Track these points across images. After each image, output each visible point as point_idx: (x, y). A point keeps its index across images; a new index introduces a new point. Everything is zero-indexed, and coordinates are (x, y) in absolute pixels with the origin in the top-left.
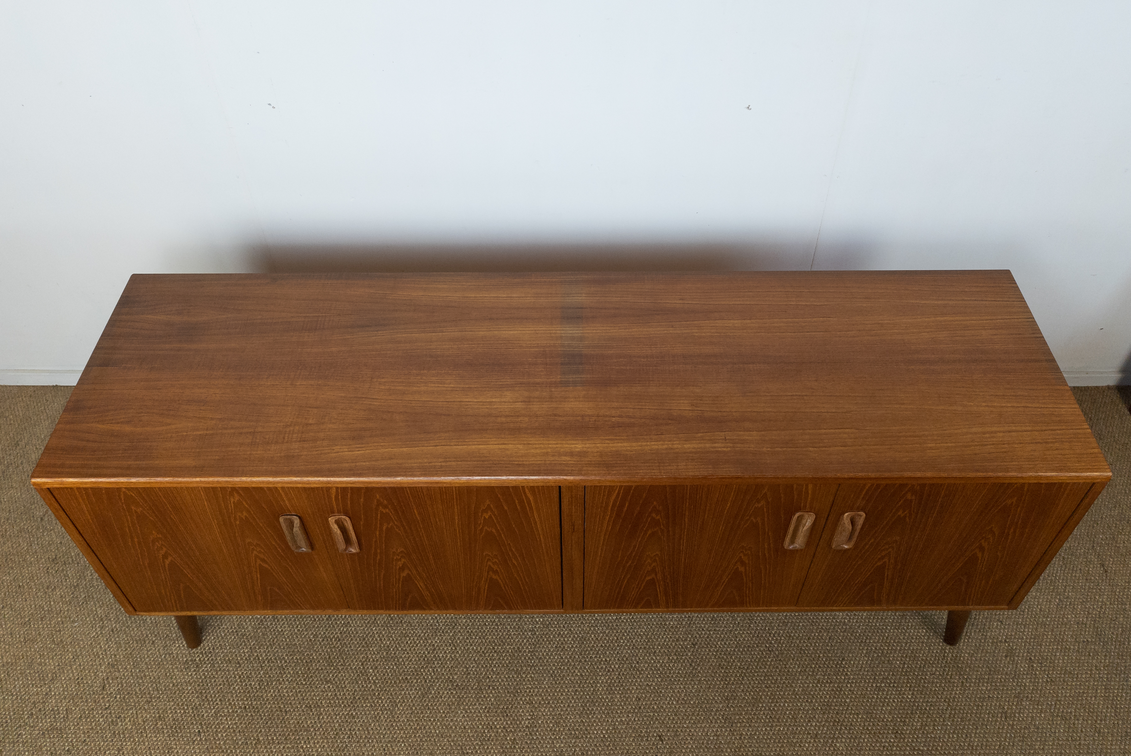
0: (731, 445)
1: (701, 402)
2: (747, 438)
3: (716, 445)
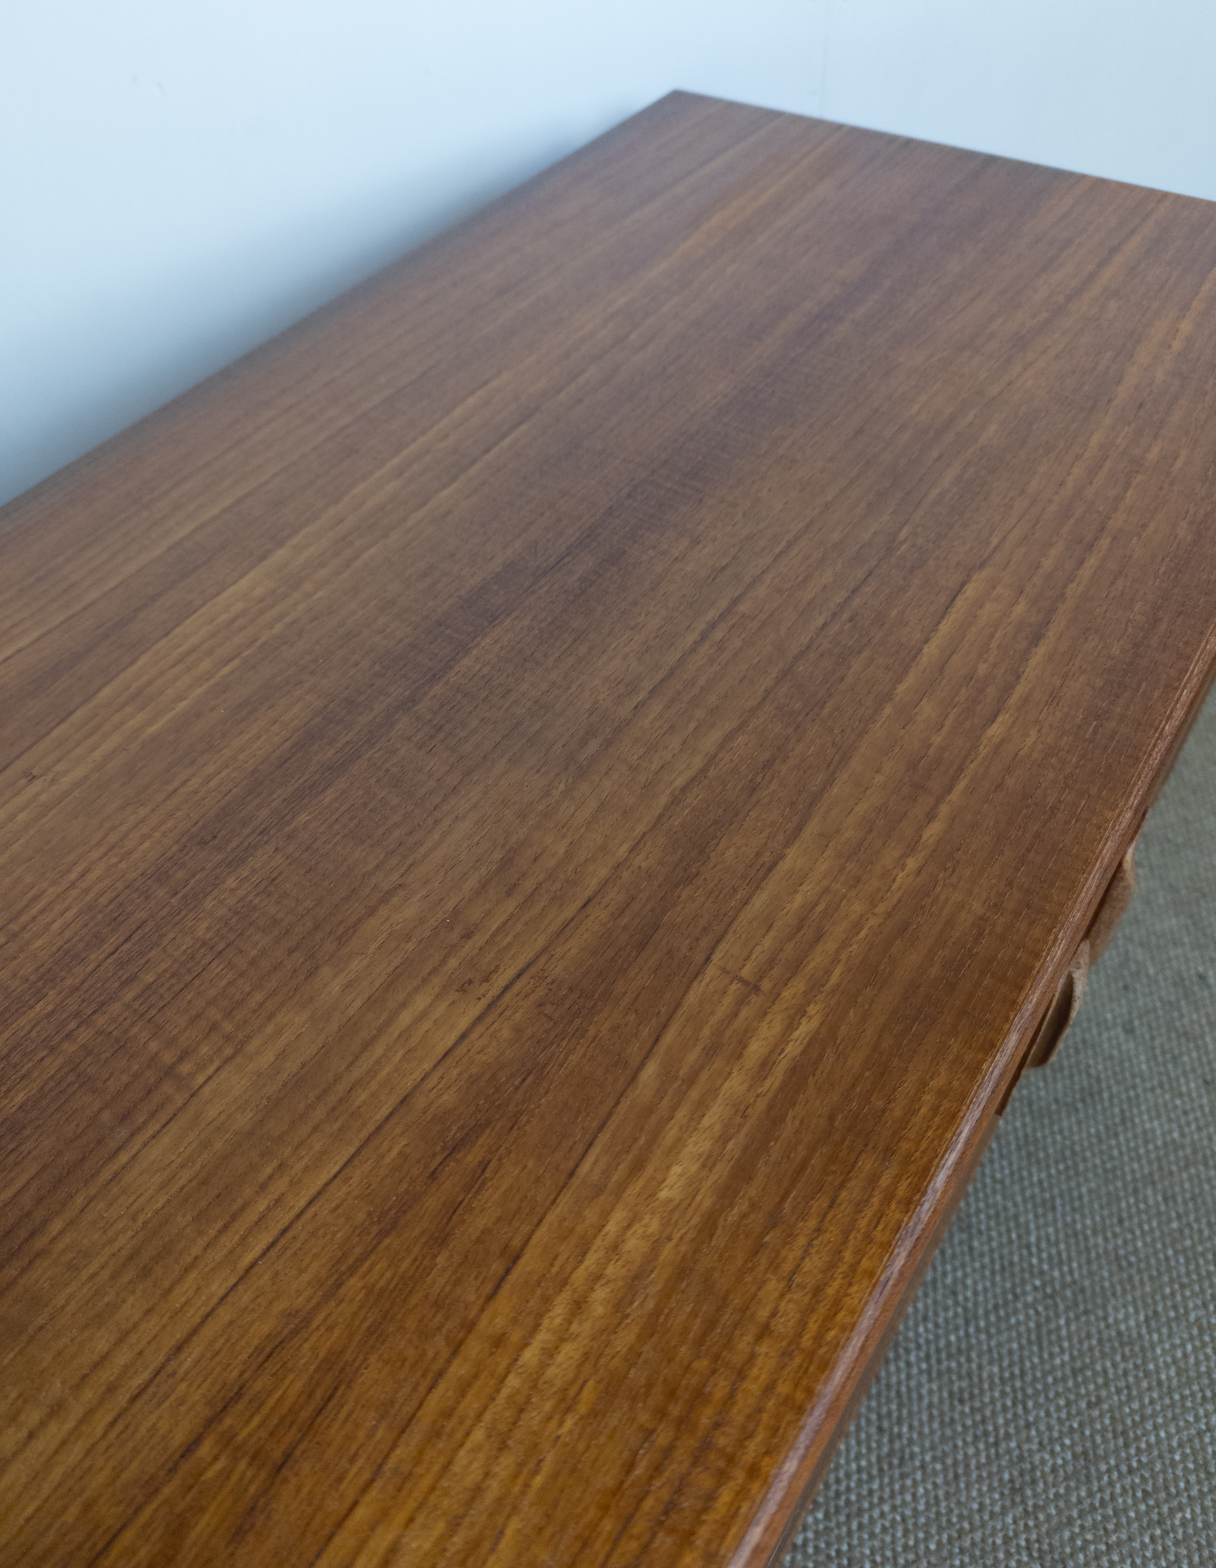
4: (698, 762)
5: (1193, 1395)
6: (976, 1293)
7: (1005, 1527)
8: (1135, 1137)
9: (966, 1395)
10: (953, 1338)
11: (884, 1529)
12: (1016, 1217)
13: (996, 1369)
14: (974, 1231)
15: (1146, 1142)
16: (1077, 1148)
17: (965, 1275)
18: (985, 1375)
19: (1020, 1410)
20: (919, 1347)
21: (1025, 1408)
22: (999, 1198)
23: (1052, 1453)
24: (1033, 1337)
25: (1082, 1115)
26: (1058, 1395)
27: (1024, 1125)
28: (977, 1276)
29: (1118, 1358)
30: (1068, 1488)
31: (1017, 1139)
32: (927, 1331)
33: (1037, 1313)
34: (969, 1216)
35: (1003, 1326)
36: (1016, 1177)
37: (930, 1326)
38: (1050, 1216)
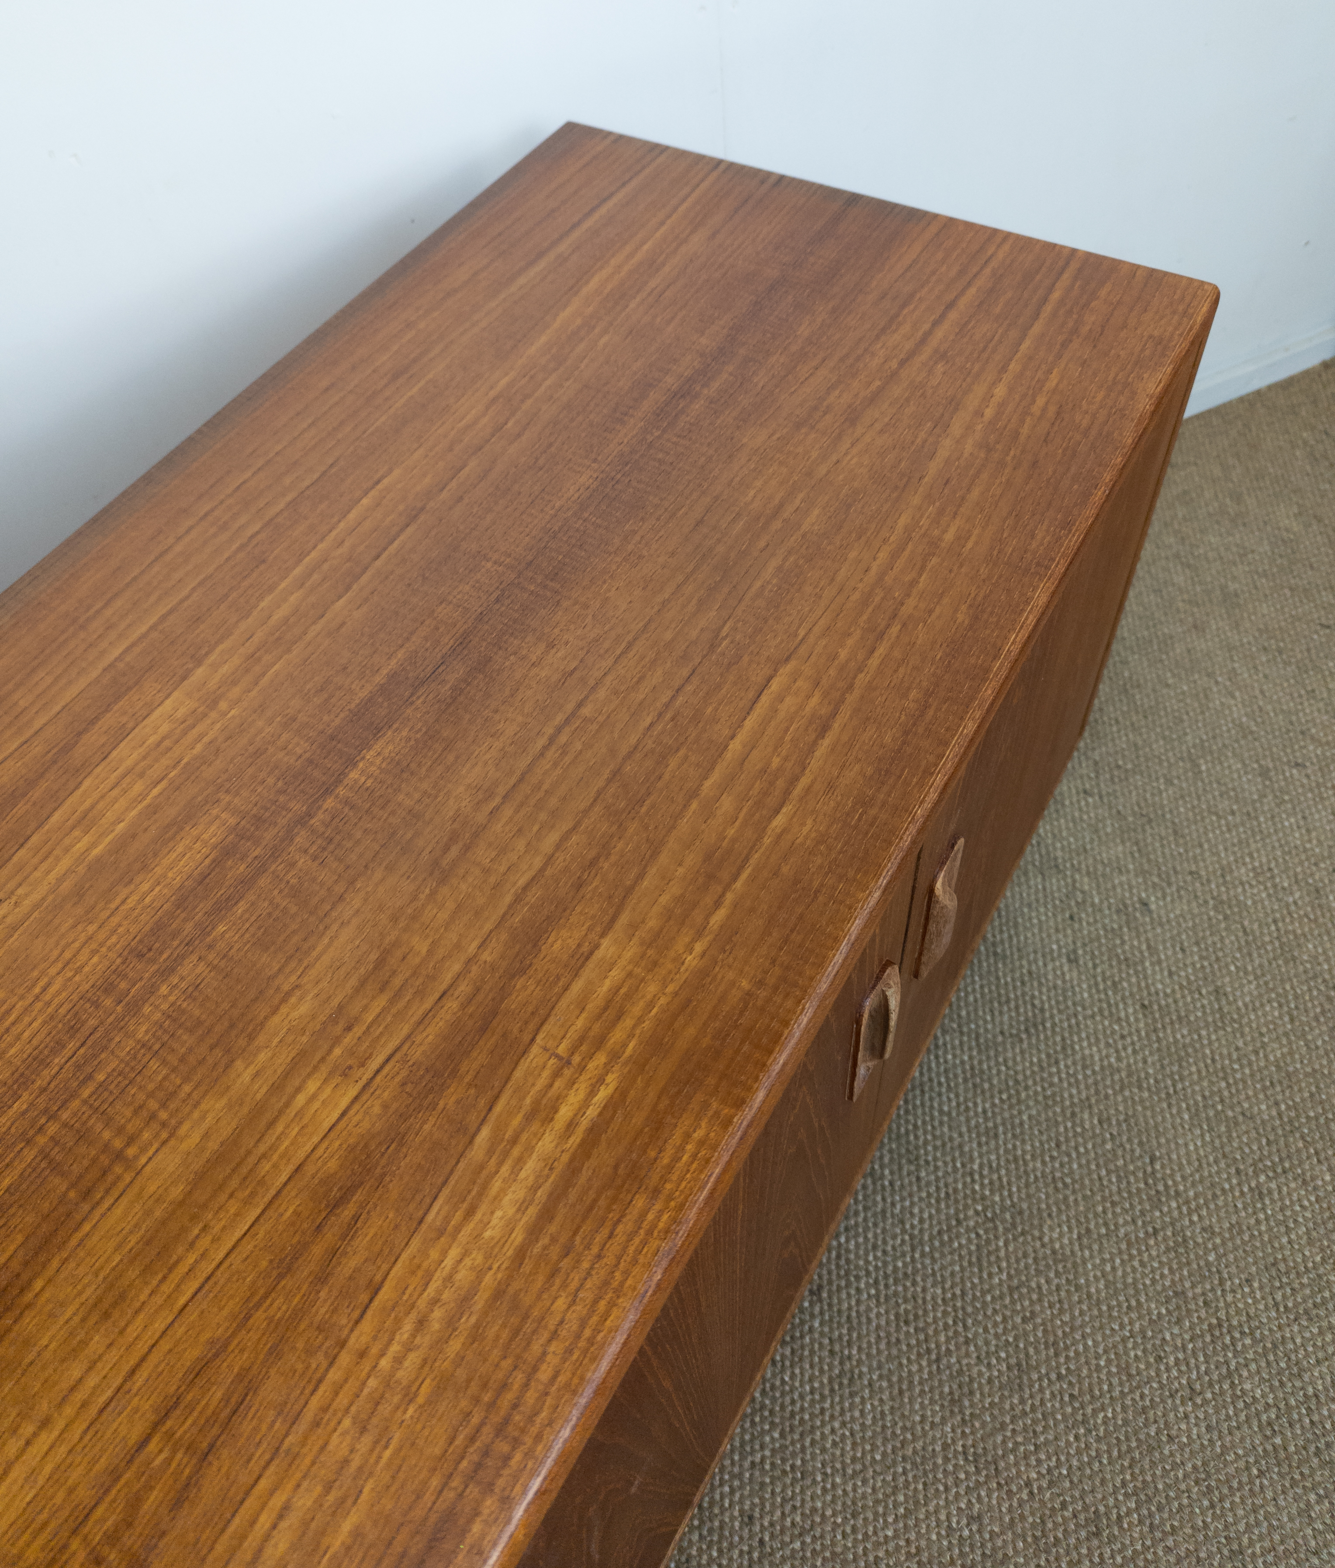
0: (601, 1059)
1: (358, 1031)
2: (607, 983)
3: (565, 1112)
4: (538, 862)
5: (1119, 1305)
6: (921, 1221)
7: (944, 1435)
8: (1074, 1063)
9: (911, 1317)
10: (900, 1264)
11: (835, 1444)
12: (961, 1146)
13: (939, 1291)
14: (922, 1162)
15: (1084, 1067)
16: (1020, 1077)
17: (912, 1204)
18: (929, 1298)
19: (960, 1328)
20: (868, 1274)
21: (965, 1326)
22: (946, 1129)
23: (989, 1366)
24: (974, 1260)
25: (1025, 1045)
26: (995, 1311)
27: (971, 1058)
28: (923, 1206)
29: (1052, 1275)
30: (1002, 1397)
31: (964, 1072)
32: (876, 1258)
33: (978, 1235)
34: (917, 1148)
35: (946, 1250)
36: (963, 1107)
37: (879, 1254)
38: (993, 1143)
